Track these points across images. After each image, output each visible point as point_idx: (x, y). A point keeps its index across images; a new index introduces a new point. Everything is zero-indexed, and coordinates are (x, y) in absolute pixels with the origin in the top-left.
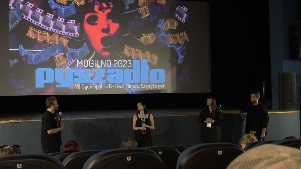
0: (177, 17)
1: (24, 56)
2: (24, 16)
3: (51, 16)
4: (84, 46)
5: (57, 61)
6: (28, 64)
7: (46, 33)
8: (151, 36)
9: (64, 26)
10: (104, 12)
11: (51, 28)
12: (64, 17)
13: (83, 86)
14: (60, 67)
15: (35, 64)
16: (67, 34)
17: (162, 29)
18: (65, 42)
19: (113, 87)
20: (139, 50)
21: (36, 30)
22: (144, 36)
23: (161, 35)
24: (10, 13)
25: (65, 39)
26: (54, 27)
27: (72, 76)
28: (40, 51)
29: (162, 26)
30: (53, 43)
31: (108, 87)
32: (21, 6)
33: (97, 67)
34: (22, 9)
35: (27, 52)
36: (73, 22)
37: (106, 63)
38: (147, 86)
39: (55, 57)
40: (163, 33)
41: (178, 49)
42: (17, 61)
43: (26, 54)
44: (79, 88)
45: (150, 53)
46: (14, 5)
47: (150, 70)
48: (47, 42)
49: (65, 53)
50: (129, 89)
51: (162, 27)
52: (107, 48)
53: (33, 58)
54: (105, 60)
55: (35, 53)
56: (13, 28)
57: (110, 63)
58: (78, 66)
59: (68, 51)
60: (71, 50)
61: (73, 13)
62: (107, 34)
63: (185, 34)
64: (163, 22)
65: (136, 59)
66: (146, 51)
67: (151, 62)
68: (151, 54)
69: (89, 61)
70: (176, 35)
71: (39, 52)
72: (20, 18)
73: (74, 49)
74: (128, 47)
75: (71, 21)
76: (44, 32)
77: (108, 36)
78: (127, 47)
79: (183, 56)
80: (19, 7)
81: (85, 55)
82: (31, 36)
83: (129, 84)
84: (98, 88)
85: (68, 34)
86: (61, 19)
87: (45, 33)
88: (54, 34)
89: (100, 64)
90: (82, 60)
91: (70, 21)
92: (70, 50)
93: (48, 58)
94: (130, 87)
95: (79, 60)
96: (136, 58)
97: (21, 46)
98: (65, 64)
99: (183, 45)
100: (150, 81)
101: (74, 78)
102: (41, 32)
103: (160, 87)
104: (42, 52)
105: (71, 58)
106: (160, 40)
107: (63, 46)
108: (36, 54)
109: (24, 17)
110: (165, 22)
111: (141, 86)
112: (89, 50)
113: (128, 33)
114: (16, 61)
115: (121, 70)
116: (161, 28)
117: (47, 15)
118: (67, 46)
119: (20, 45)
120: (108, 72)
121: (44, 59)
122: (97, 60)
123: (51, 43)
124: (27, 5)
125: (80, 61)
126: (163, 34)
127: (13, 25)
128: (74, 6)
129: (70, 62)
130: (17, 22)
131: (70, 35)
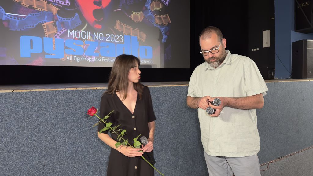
1: (5, 21)
4: (75, 16)
5: (46, 29)
6: (11, 30)
8: (140, 15)
13: (75, 57)
14: (49, 36)
15: (19, 30)
18: (55, 10)
19: (106, 61)
20: (130, 27)
22: (134, 13)
23: (148, 15)
25: (54, 7)
27: (63, 47)
28: (26, 17)
30: (41, 9)
31: (101, 60)
33: (90, 39)
35: (10, 16)
37: (99, 36)
39: (43, 25)
40: (150, 13)
41: (162, 29)
43: (8, 18)
44: (71, 59)
45: (139, 31)
47: (139, 46)
48: (34, 8)
51: (149, 7)
52: (99, 21)
53: (17, 24)
55: (19, 18)
58: (69, 37)
59: (58, 20)
60: (61, 19)
63: (168, 16)
66: (136, 28)
67: (140, 39)
68: (140, 31)
69: (81, 33)
70: (161, 16)
73: (64, 19)
74: (120, 22)
77: (100, 9)
78: (118, 23)
79: (166, 36)
81: (76, 26)
84: (91, 61)
85: (58, 2)
89: (92, 37)
90: (73, 31)
92: (60, 19)
93: (35, 25)
95: (70, 30)
96: (127, 34)
97: (1, 8)
98: (55, 34)
99: (167, 26)
101: (65, 49)
103: (148, 63)
104: (28, 17)
105: (62, 28)
106: (148, 19)
107: (52, 13)
108: (21, 19)
110: (152, 3)
112: (81, 21)
113: (120, 9)
115: (114, 45)
118: (57, 14)
120: (101, 45)
121: (30, 26)
122: (89, 32)
123: (38, 9)
125: (71, 31)
131: (60, 3)
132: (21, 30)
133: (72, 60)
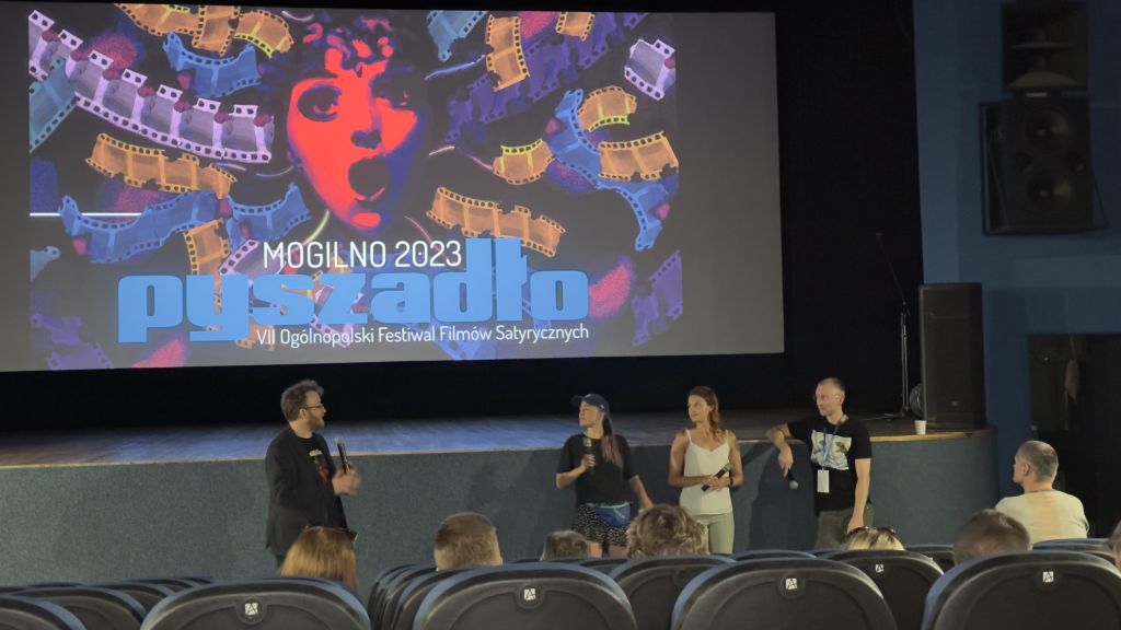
0: (634, 79)
1: (78, 237)
2: (79, 99)
3: (174, 95)
4: (288, 193)
5: (194, 249)
6: (93, 262)
7: (156, 153)
8: (533, 153)
9: (217, 129)
10: (360, 74)
11: (174, 135)
12: (219, 96)
13: (285, 333)
14: (205, 270)
15: (117, 260)
16: (229, 154)
17: (576, 126)
18: (222, 183)
19: (395, 338)
20: (490, 205)
21: (120, 145)
22: (507, 151)
23: (571, 147)
24: (32, 91)
25: (220, 173)
26: (184, 133)
27: (246, 301)
28: (136, 217)
29: (575, 114)
30: (180, 187)
31: (376, 337)
32: (71, 65)
33: (336, 266)
34: (72, 74)
35: (92, 221)
36: (250, 112)
37: (368, 252)
38: (518, 333)
39: (186, 236)
40: (579, 139)
41: (636, 196)
42: (54, 252)
43: (87, 228)
44: (272, 341)
45: (529, 214)
46: (44, 62)
47: (529, 275)
48: (160, 186)
49: (221, 220)
50: (453, 345)
51: (573, 118)
52: (372, 198)
53: (111, 242)
54: (364, 243)
55: (119, 225)
56: (41, 140)
57: (381, 252)
58: (266, 266)
59: (232, 216)
60: (243, 210)
61: (251, 81)
62: (370, 150)
63: (664, 140)
64: (581, 100)
65: (480, 236)
66: (517, 207)
67: (535, 246)
68: (534, 217)
69: (305, 248)
70: (629, 145)
71: (133, 219)
72: (68, 108)
73: (252, 207)
74: (450, 192)
75: (244, 108)
76: (148, 152)
77: (375, 157)
78: (443, 196)
79: (657, 222)
80: (64, 68)
81: (291, 227)
82: (103, 167)
83: (451, 324)
84: (338, 341)
85: (234, 155)
86: (207, 103)
87: (152, 154)
88: (184, 155)
89: (345, 257)
90: (281, 245)
91: (239, 111)
92: (240, 211)
93: (162, 241)
94: (454, 335)
95: (270, 245)
96: (476, 233)
97: (68, 201)
98: (223, 260)
99: (658, 182)
100: (533, 313)
101: (254, 309)
102: (138, 152)
103: (568, 337)
104: (141, 218)
105: (243, 239)
106: (567, 166)
107: (215, 196)
108: (122, 226)
109: (81, 104)
110: (587, 101)
111: (495, 334)
112: (308, 207)
113: (449, 144)
114: (52, 252)
115: (425, 278)
116: (572, 123)
117: (159, 93)
118: (229, 197)
119: (67, 197)
120: (377, 282)
121: (149, 245)
122: (336, 244)
123: (172, 189)
124: (92, 60)
125: (274, 247)
126: (579, 143)
127: (44, 131)
128: (254, 58)
129: (240, 251)
130: (55, 122)
131: (239, 158)
132: (121, 259)
133: (274, 342)
